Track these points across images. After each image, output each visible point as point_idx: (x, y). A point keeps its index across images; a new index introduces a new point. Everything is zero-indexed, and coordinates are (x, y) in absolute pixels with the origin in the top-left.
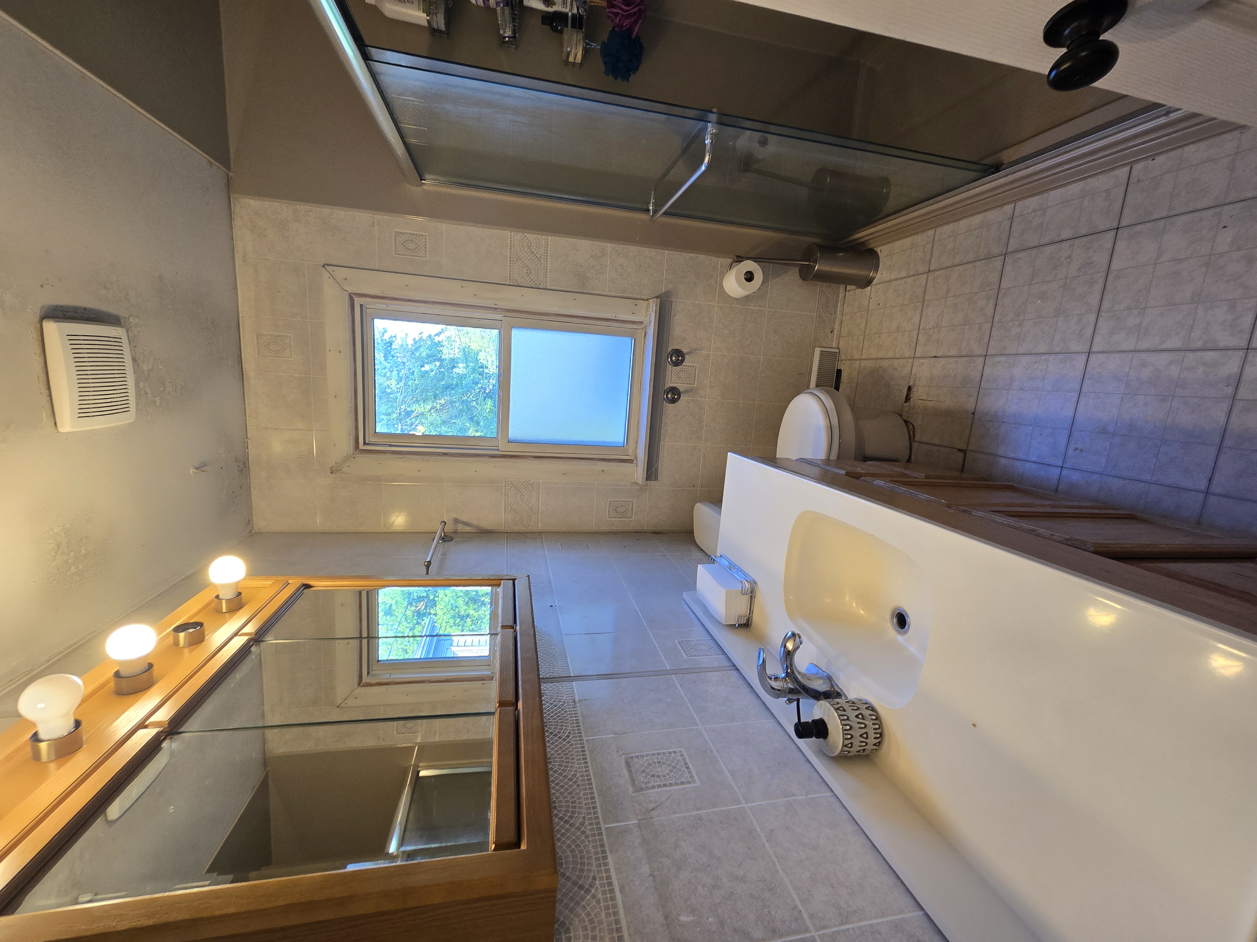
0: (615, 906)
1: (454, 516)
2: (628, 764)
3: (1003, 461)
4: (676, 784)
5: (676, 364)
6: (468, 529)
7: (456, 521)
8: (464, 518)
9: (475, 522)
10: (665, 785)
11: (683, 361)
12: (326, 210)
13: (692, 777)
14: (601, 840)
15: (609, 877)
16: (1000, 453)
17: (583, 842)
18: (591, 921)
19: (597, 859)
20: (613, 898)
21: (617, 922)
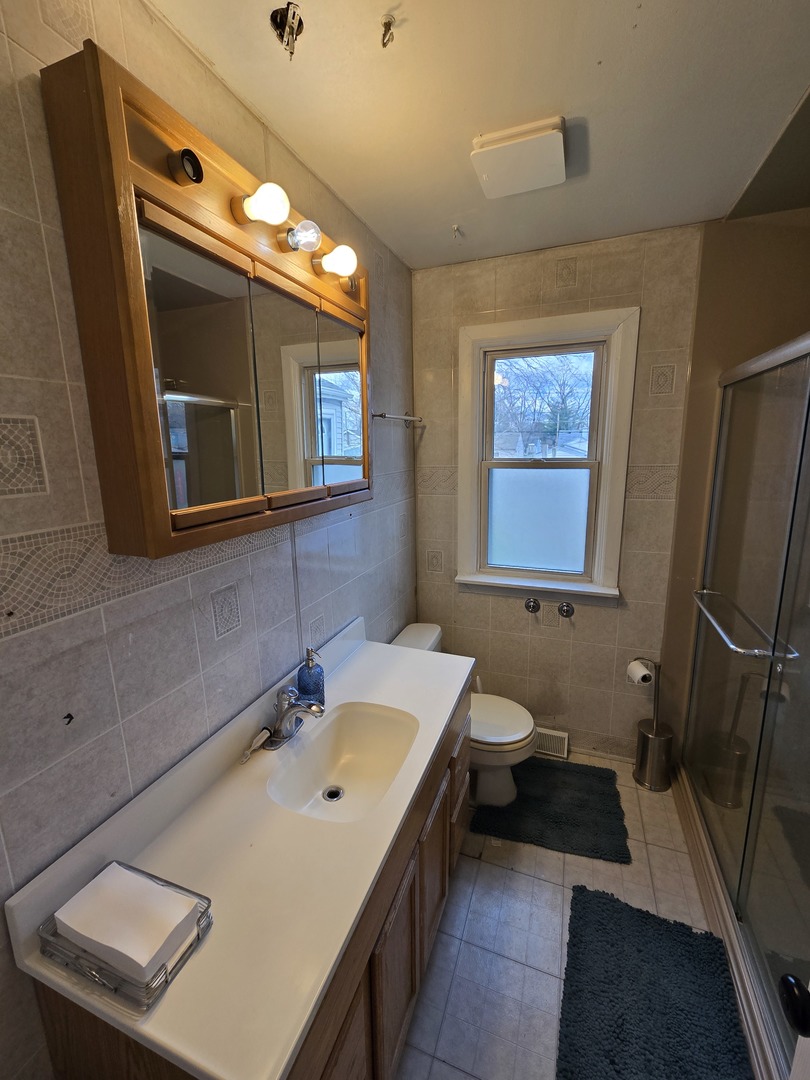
0: (138, 589)
1: (428, 427)
2: (231, 587)
3: (470, 890)
4: (216, 624)
5: (560, 610)
6: (417, 438)
7: (424, 427)
8: (426, 435)
9: (423, 444)
10: (215, 616)
11: (563, 615)
12: (693, 305)
13: (222, 634)
14: (179, 575)
15: (156, 584)
16: (476, 889)
17: (179, 563)
18: (129, 575)
19: (167, 574)
20: (143, 588)
21: (129, 592)
